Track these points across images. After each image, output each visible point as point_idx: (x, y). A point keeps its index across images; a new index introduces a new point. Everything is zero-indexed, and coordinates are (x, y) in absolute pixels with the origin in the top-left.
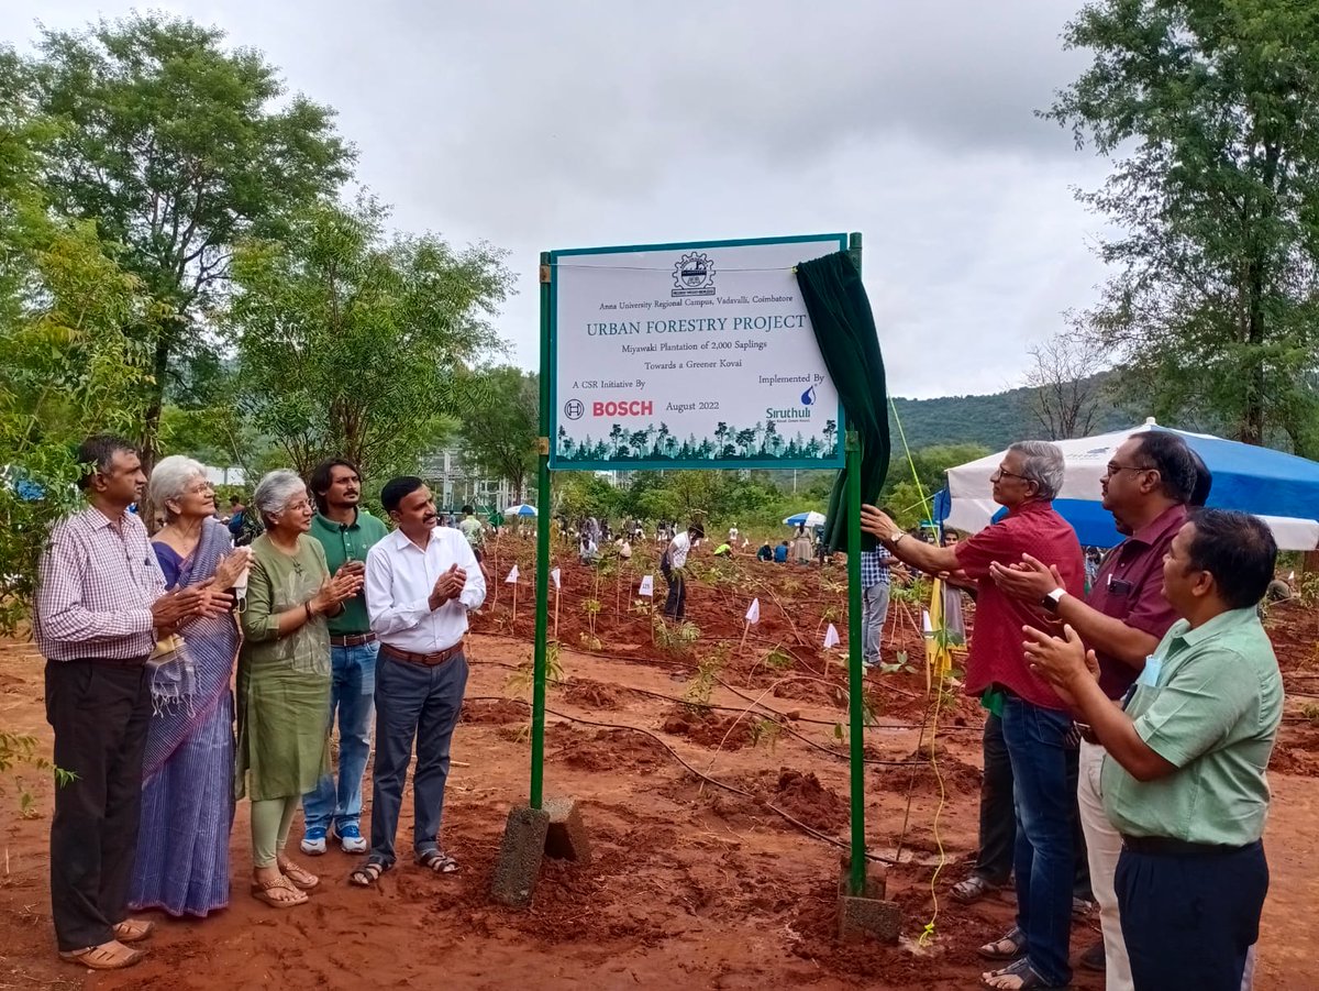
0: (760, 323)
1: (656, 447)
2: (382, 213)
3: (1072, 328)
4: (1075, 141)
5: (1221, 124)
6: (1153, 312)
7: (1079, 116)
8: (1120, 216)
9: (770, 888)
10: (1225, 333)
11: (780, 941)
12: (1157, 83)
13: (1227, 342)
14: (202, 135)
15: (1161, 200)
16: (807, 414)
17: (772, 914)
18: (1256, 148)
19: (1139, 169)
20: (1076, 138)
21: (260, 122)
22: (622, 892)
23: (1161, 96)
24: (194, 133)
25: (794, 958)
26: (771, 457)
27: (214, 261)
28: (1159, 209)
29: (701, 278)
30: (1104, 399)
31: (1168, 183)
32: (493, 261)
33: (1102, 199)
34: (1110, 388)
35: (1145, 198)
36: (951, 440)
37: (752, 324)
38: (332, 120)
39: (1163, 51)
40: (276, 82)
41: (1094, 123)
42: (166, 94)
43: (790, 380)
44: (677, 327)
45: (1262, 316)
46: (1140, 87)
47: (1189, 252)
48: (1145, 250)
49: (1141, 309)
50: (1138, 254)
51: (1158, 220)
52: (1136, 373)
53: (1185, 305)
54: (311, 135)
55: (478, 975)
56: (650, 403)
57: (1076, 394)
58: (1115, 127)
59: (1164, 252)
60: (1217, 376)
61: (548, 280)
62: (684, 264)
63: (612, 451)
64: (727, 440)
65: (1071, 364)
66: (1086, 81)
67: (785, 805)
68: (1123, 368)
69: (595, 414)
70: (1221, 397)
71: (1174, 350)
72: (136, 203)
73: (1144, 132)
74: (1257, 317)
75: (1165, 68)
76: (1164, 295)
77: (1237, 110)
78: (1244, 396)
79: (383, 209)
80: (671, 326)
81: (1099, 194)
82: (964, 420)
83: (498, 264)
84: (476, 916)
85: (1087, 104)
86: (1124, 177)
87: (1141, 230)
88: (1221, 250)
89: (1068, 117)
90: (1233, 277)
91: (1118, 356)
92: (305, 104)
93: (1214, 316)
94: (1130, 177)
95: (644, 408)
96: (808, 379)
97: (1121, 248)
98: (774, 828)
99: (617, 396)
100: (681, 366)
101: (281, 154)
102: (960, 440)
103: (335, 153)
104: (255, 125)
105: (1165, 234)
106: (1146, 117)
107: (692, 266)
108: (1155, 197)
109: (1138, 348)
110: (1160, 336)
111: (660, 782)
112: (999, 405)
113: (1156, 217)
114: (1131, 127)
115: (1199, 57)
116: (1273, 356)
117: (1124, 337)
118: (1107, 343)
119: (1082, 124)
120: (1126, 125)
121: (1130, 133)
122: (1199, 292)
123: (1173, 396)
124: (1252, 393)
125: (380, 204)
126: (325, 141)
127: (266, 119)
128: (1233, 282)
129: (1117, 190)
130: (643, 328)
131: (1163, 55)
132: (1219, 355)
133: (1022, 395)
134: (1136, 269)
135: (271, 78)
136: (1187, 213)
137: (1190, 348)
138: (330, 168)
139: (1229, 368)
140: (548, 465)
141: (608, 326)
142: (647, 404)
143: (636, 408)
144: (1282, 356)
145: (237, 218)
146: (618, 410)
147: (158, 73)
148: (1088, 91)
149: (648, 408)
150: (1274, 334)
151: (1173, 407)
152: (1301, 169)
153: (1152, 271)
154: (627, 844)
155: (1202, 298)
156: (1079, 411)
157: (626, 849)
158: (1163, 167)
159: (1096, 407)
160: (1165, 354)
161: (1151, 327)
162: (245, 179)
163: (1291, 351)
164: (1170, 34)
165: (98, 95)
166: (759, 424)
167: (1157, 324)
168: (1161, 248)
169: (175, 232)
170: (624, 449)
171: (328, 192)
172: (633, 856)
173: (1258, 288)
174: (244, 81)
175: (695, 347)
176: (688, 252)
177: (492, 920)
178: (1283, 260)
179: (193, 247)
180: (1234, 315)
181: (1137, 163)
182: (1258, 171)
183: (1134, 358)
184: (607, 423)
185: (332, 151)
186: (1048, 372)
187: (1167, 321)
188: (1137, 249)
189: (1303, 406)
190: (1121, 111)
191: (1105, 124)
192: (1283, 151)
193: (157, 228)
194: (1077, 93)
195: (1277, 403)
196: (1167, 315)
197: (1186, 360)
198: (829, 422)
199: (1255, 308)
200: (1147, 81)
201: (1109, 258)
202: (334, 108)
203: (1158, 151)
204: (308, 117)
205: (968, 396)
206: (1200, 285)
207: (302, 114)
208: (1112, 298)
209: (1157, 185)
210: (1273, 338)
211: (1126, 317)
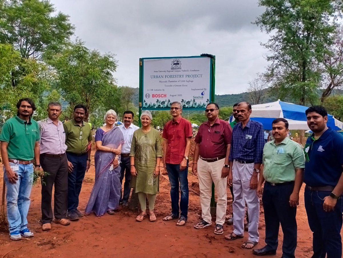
0: (192, 76)
1: (167, 105)
2: (82, 44)
3: (259, 78)
4: (261, 30)
5: (297, 27)
6: (279, 74)
7: (262, 23)
8: (271, 49)
9: (192, 206)
10: (296, 79)
11: (196, 217)
12: (281, 16)
13: (297, 81)
14: (34, 22)
15: (281, 46)
16: (203, 97)
17: (193, 212)
18: (305, 33)
19: (276, 38)
20: (261, 29)
21: (49, 19)
22: (159, 208)
23: (282, 19)
24: (32, 21)
25: (199, 220)
26: (194, 108)
27: (37, 56)
28: (281, 48)
29: (178, 65)
30: (266, 95)
31: (283, 41)
32: (112, 57)
33: (267, 45)
34: (268, 93)
35: (277, 45)
36: (228, 106)
37: (190, 76)
38: (69, 18)
39: (283, 8)
40: (53, 8)
41: (265, 26)
42: (24, 11)
43: (199, 90)
44: (172, 77)
45: (305, 75)
46: (277, 17)
47: (288, 59)
48: (277, 58)
49: (276, 73)
50: (276, 59)
51: (280, 51)
52: (274, 89)
53: (287, 72)
54: (63, 22)
55: (129, 224)
56: (166, 95)
57: (259, 94)
58: (271, 27)
59: (282, 59)
60: (294, 90)
61: (141, 65)
62: (174, 62)
63: (157, 106)
64: (184, 103)
65: (258, 87)
66: (264, 15)
67: (194, 189)
68: (271, 87)
69: (153, 97)
70: (295, 95)
71: (284, 83)
72: (16, 40)
73: (278, 28)
74: (304, 76)
75: (283, 12)
76: (282, 70)
77: (300, 23)
78: (300, 95)
79: (83, 43)
80: (171, 76)
81: (266, 44)
82: (231, 100)
83: (113, 58)
84: (126, 213)
85: (264, 20)
86: (272, 40)
87: (276, 53)
88: (295, 58)
89: (259, 24)
90: (299, 65)
91: (270, 84)
92: (61, 14)
93: (294, 75)
94: (274, 40)
95: (164, 96)
96: (203, 89)
97: (271, 57)
98: (192, 194)
99: (158, 93)
100: (173, 86)
101: (55, 27)
102: (230, 105)
103: (69, 27)
104: (48, 20)
105: (282, 54)
106: (278, 24)
107: (176, 62)
108: (280, 45)
109: (275, 83)
110: (281, 80)
111: (163, 185)
112: (240, 96)
113: (280, 50)
114: (275, 27)
115: (291, 10)
116: (308, 85)
117: (272, 80)
118: (267, 81)
119: (263, 26)
120: (273, 26)
121: (274, 28)
122: (290, 69)
123: (283, 95)
124: (302, 94)
125: (82, 41)
126: (66, 24)
127: (51, 18)
128: (298, 66)
129: (270, 43)
130: (164, 77)
131: (283, 9)
132: (295, 85)
133: (246, 94)
134: (275, 63)
135: (52, 7)
136: (287, 49)
137: (288, 83)
138: (68, 31)
139: (297, 88)
140: (141, 109)
141: (156, 76)
142: (165, 95)
143: (162, 96)
144: (310, 85)
145: (43, 44)
146: (158, 96)
147: (21, 5)
148: (264, 17)
149: (165, 96)
150: (308, 80)
151: (283, 97)
152: (315, 38)
153: (279, 63)
154: (158, 198)
155: (291, 70)
156: (260, 98)
157: (158, 199)
158: (282, 37)
159: (264, 97)
160: (281, 84)
161: (278, 77)
162: (45, 34)
163: (312, 84)
164: (285, 3)
165: (5, 10)
166: (191, 100)
167: (280, 77)
168: (281, 57)
169: (26, 48)
170: (159, 105)
171: (67, 38)
172: (160, 200)
173: (304, 68)
174: (45, 7)
175: (176, 81)
176: (175, 59)
177: (130, 213)
178: (311, 61)
179: (31, 52)
180: (299, 75)
181: (276, 36)
182: (305, 39)
183: (274, 85)
184: (155, 99)
185: (68, 27)
186: (253, 89)
187: (282, 76)
188: (275, 58)
189: (314, 98)
190: (272, 23)
191: (268, 26)
192: (311, 34)
193: (22, 47)
194: (261, 18)
195: (308, 97)
196: (282, 75)
197: (287, 86)
198: (207, 99)
199: (304, 73)
200: (279, 15)
201: (268, 60)
202: (69, 15)
203: (281, 33)
204: (62, 18)
205: (232, 94)
206: (290, 67)
207: (60, 17)
208: (269, 70)
209: (280, 42)
210: (308, 81)
211: (272, 75)
